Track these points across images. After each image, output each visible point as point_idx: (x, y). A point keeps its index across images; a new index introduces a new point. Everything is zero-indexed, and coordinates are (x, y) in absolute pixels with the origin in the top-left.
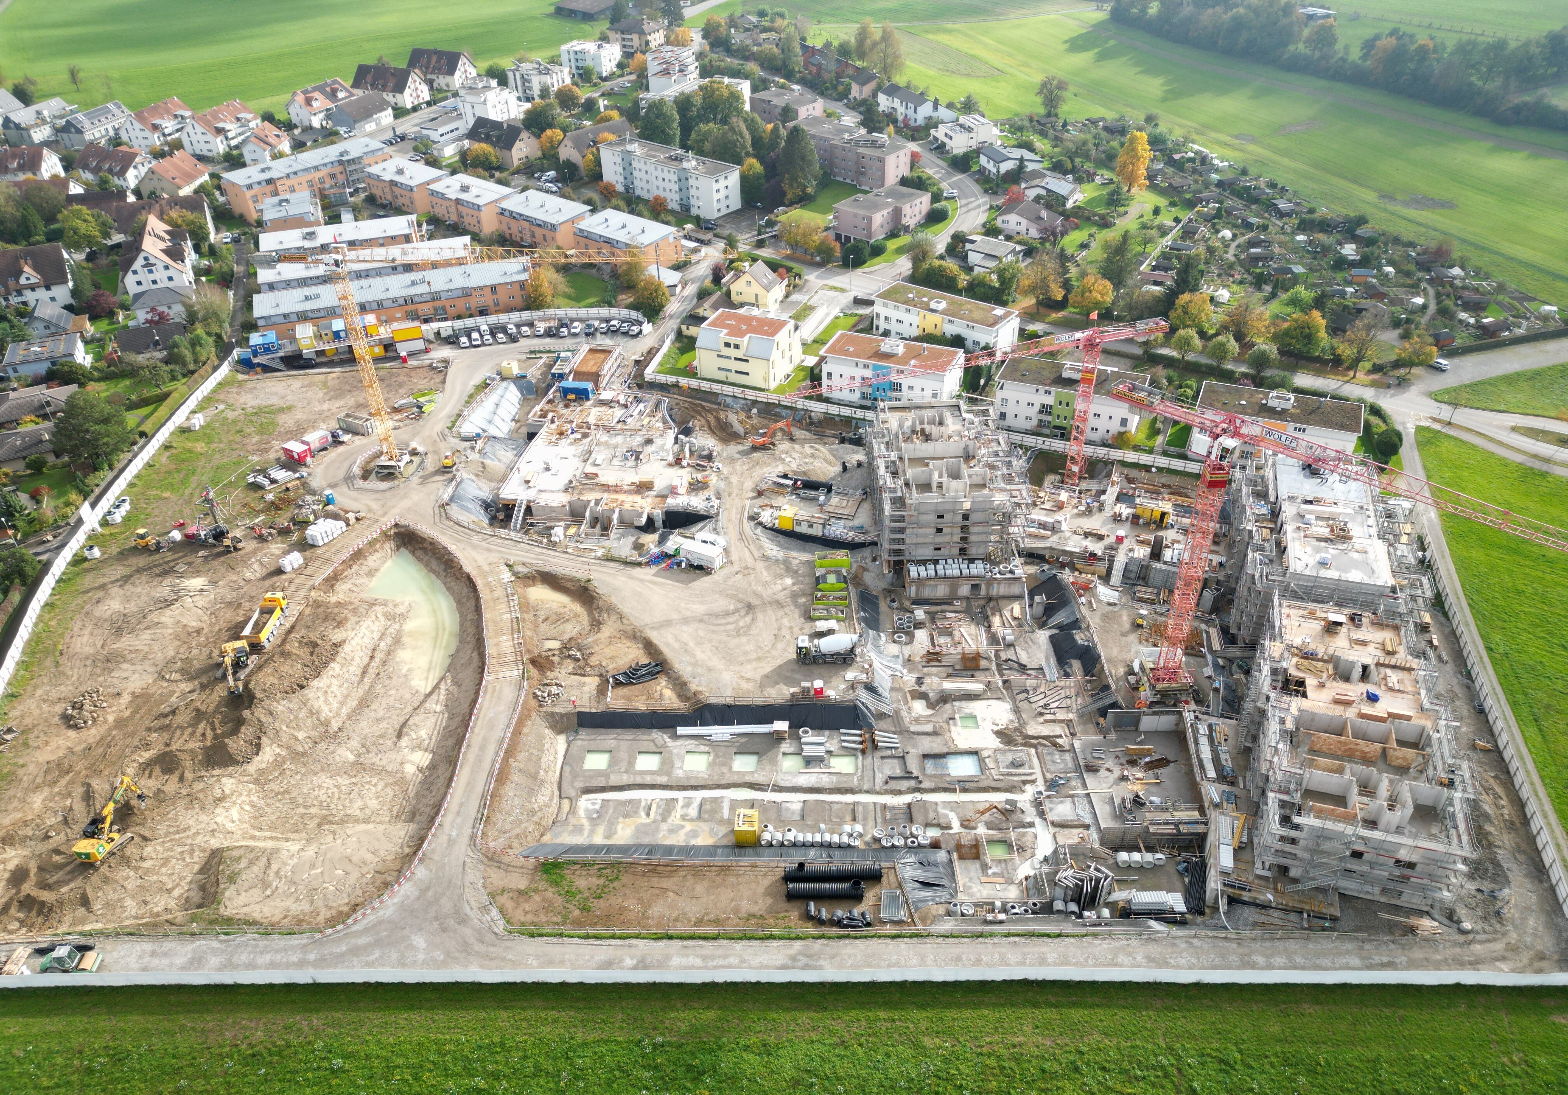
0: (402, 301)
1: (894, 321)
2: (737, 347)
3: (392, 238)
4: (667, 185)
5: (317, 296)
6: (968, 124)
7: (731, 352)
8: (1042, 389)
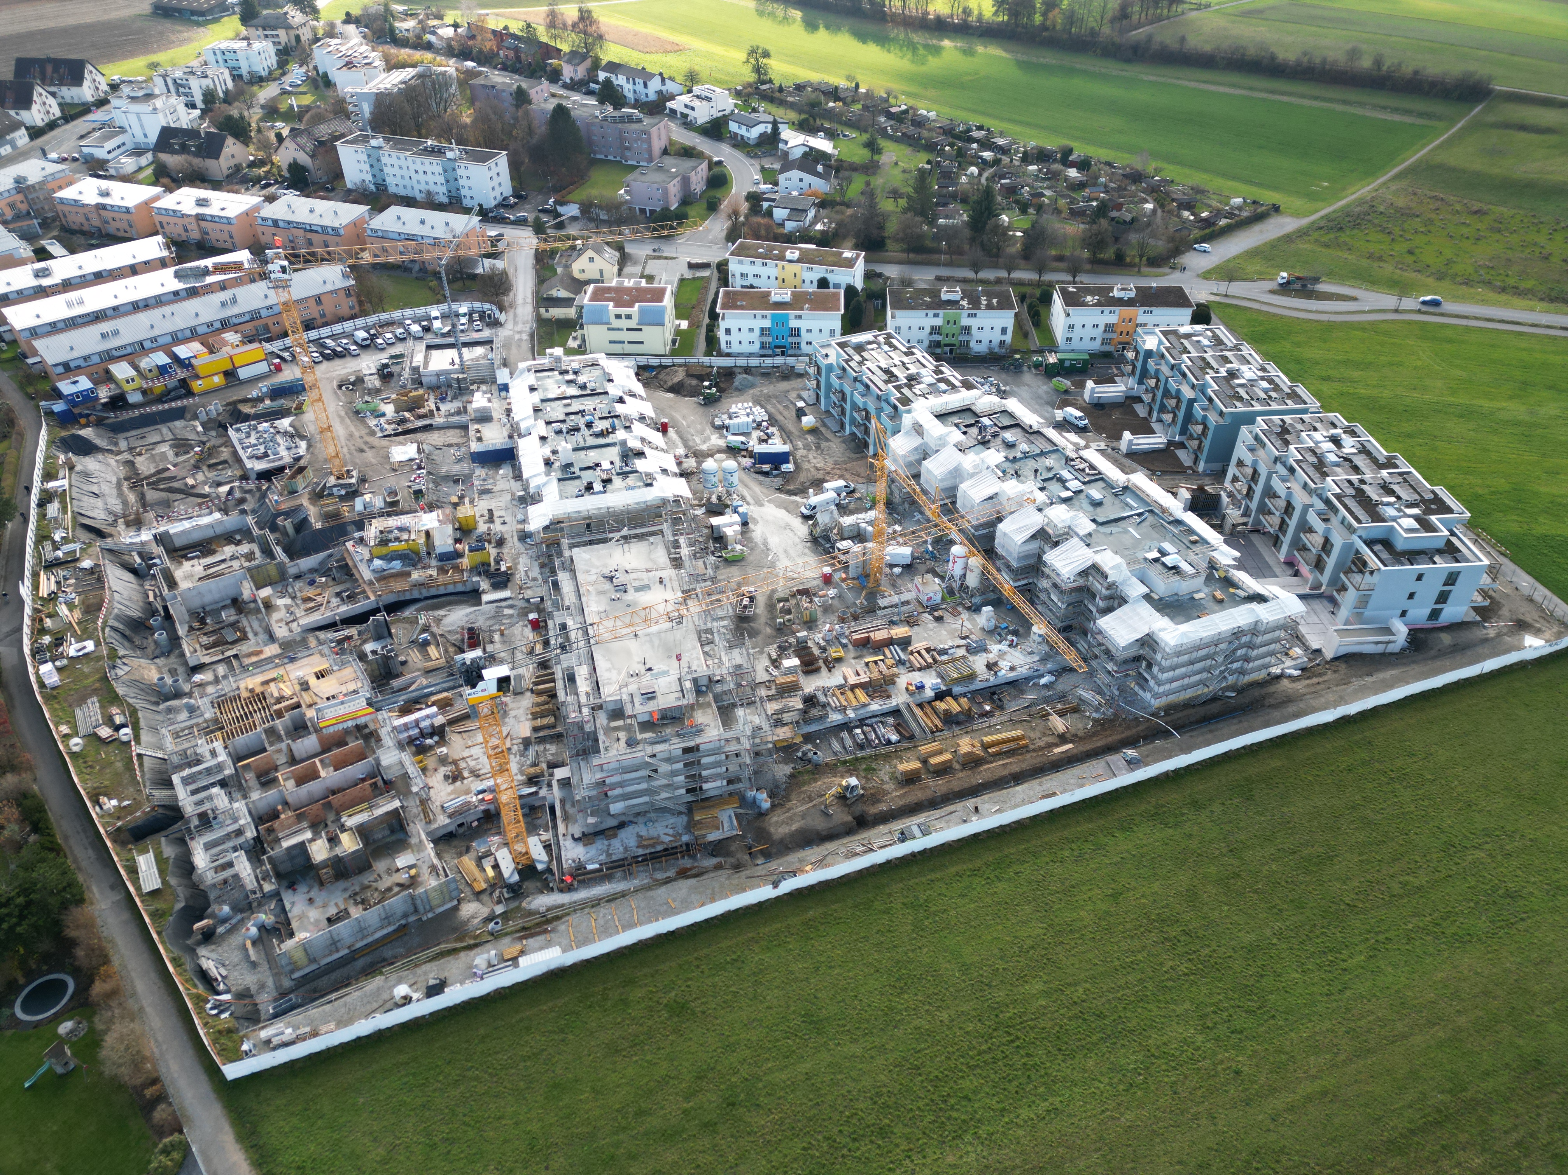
0: (218, 325)
1: (750, 276)
2: (629, 317)
3: (145, 263)
4: (430, 179)
5: (116, 333)
6: (704, 94)
7: (624, 323)
8: (931, 312)
